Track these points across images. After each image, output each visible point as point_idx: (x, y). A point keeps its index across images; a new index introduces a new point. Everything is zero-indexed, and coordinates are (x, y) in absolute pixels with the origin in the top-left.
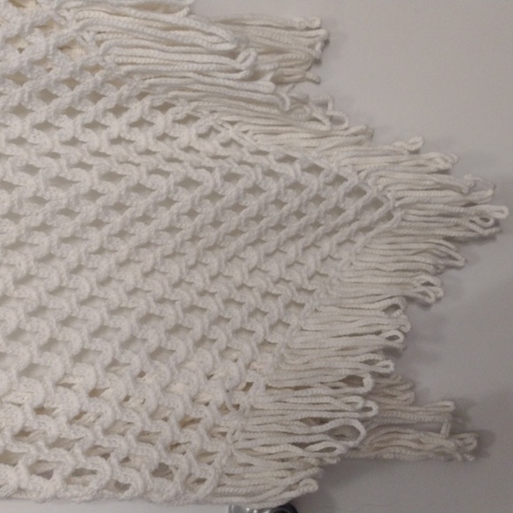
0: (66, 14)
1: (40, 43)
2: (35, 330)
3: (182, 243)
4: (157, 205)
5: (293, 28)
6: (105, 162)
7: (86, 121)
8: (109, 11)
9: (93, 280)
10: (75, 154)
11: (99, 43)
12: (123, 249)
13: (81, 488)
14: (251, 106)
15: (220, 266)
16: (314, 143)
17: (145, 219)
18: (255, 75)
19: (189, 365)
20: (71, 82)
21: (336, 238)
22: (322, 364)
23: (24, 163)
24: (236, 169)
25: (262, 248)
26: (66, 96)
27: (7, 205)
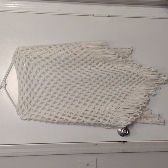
0: (89, 50)
1: (85, 55)
2: (85, 98)
3: (108, 85)
4: (103, 78)
5: (126, 49)
6: (95, 72)
7: (92, 66)
9: (94, 91)
10: (91, 71)
11: (94, 54)
12: (98, 86)
14: (119, 62)
15: (114, 89)
16: (130, 68)
17: (102, 81)
18: (119, 57)
19: (109, 104)
20: (90, 60)
21: (135, 84)
22: (132, 104)
23: (83, 73)
24: (116, 72)
25: (121, 86)
26: (89, 62)
27: (81, 79)
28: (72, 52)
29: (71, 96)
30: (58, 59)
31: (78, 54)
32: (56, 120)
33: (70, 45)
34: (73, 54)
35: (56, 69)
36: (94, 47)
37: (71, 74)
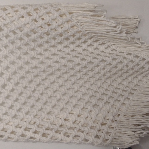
0: (73, 18)
1: (67, 26)
2: (64, 99)
3: (101, 77)
4: (95, 67)
5: (131, 19)
6: (82, 55)
7: (77, 45)
8: (84, 17)
9: (78, 86)
10: (74, 53)
11: (81, 25)
12: (86, 78)
13: (77, 140)
14: (120, 40)
15: (111, 83)
16: (136, 49)
17: (92, 70)
18: (121, 32)
19: (103, 109)
20: (74, 36)
21: (142, 75)
22: (139, 110)
23: (62, 56)
24: (116, 57)
25: (122, 78)
26: (72, 39)
27: (58, 67)
28: (43, 19)
29: (40, 96)
30: (18, 31)
31: (54, 25)
32: (13, 138)
33: (39, 8)
34: (45, 23)
35: (14, 48)
36: (82, 12)
37: (41, 58)
